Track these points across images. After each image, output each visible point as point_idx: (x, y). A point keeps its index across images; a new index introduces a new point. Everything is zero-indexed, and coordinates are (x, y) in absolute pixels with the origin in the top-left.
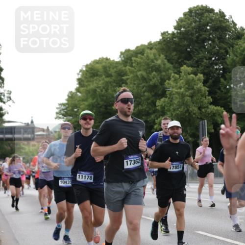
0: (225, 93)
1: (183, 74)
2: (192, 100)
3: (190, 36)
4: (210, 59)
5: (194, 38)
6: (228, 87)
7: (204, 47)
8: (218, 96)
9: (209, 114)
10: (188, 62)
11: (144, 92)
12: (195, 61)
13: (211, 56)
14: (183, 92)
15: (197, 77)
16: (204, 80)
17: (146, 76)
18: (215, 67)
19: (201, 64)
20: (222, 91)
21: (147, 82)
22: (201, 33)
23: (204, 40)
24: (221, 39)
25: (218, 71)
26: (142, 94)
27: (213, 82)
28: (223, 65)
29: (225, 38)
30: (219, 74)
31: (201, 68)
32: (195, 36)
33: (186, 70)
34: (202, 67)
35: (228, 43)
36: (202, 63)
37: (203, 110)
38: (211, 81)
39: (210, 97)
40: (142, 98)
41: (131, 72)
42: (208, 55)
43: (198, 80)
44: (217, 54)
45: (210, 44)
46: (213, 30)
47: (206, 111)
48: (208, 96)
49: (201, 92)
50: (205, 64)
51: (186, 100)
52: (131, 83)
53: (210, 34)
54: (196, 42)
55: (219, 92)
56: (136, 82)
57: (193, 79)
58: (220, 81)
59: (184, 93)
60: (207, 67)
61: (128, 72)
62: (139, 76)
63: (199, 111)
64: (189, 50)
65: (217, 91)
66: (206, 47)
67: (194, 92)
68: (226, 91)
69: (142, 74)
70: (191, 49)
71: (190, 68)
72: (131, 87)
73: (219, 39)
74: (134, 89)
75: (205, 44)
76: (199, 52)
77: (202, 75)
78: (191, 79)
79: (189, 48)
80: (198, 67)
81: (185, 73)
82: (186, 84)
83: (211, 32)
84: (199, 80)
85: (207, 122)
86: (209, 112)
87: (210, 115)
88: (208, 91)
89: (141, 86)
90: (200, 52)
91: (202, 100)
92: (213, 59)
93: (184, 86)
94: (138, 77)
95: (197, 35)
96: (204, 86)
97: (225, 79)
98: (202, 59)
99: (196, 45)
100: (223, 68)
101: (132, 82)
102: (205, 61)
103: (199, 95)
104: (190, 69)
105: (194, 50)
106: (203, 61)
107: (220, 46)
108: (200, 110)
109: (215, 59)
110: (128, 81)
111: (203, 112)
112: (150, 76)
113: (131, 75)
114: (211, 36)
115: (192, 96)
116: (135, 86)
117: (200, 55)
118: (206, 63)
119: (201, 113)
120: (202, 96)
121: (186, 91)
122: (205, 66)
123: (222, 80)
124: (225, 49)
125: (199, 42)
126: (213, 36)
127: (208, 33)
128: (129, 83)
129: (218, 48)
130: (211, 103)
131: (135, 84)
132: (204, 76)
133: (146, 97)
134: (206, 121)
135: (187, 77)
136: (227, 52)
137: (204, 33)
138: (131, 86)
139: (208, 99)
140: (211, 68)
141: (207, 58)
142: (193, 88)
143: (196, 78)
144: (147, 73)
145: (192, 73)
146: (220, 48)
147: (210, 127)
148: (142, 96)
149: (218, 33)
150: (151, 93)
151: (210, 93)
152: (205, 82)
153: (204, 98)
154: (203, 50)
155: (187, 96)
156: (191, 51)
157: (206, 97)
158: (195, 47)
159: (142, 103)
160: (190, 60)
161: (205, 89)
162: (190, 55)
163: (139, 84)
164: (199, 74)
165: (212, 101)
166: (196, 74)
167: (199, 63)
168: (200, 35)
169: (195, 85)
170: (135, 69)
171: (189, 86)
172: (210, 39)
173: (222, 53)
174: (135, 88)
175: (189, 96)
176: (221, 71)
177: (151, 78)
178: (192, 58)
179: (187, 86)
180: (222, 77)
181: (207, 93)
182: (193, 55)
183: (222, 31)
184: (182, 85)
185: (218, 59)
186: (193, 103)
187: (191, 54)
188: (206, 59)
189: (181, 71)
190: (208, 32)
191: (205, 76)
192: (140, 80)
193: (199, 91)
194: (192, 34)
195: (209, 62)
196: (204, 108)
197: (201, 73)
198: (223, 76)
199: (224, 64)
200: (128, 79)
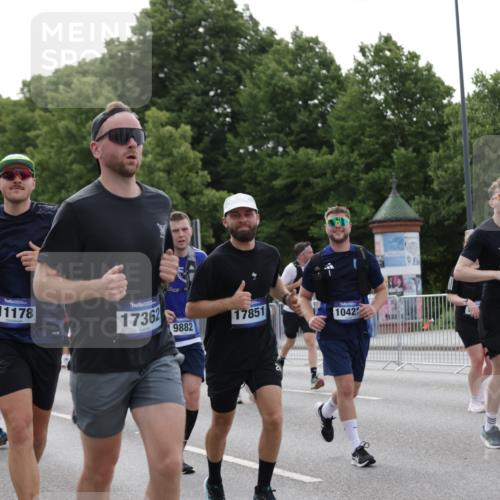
0: (237, 164)
1: (150, 125)
2: (169, 179)
3: (164, 48)
4: (206, 93)
5: (173, 51)
6: (242, 151)
7: (193, 69)
8: (223, 170)
9: (204, 207)
10: (159, 101)
11: (72, 163)
12: (173, 98)
13: (208, 88)
14: (150, 163)
15: (179, 130)
16: (193, 138)
17: (74, 131)
18: (216, 110)
19: (186, 104)
20: (230, 160)
21: (77, 143)
22: (187, 40)
23: (193, 56)
24: (228, 53)
25: (221, 119)
26: (67, 167)
27: (213, 141)
28: (231, 107)
29: (236, 52)
30: (224, 124)
31: (186, 113)
32: (174, 47)
33: (157, 117)
34: (188, 110)
35: (241, 61)
36: (189, 103)
37: (193, 199)
38: (207, 139)
39: (206, 172)
40: (68, 176)
41: (46, 122)
42: (202, 86)
43: (180, 138)
44: (219, 83)
45: (205, 64)
46: (211, 36)
47: (199, 201)
48: (203, 169)
49: (187, 162)
50: (194, 105)
51: (156, 179)
52: (44, 145)
53: (204, 44)
54: (177, 58)
55: (224, 160)
56: (53, 144)
57: (171, 136)
58: (225, 140)
59: (152, 164)
60: (200, 111)
61: (38, 122)
62: (61, 131)
63: (184, 201)
64: (162, 75)
65: (221, 159)
66: (197, 70)
67: (173, 163)
68: (237, 159)
69: (67, 127)
70: (166, 74)
71: (164, 112)
72: (44, 154)
73: (223, 52)
74: (50, 158)
75: (195, 63)
76: (181, 80)
77: (188, 128)
78: (168, 135)
79: (163, 72)
80: (181, 110)
81: (154, 123)
82: (158, 146)
83: (208, 38)
84: (183, 137)
85: (201, 224)
86: (206, 203)
87: (207, 209)
88: (202, 160)
89: (64, 150)
90: (185, 79)
91: (188, 179)
92: (212, 93)
93: (153, 149)
94: (59, 132)
95: (178, 44)
96: (194, 148)
97: (236, 135)
98: (189, 94)
99: (177, 65)
100: (233, 112)
101: (48, 142)
102: (194, 97)
103: (184, 168)
104: (164, 115)
105: (173, 77)
106: (190, 99)
107: (226, 66)
108: (187, 199)
109: (216, 94)
110: (39, 141)
111: (191, 202)
112: (84, 130)
113: (45, 129)
114: (207, 47)
115: (169, 171)
116: (53, 150)
117: (184, 87)
118: (195, 102)
119: (187, 205)
120: (190, 170)
121: (157, 160)
122: (194, 108)
123: (230, 136)
124: (236, 73)
125: (182, 58)
126: (210, 47)
127: (200, 41)
128: (40, 146)
129: (220, 72)
130: (209, 185)
131: (52, 147)
132: (192, 130)
133: (74, 174)
134: (198, 221)
135: (158, 131)
136: (240, 80)
137: (193, 41)
138: (45, 150)
139: (203, 176)
140: (207, 113)
141: (199, 92)
142: (170, 154)
143: (177, 133)
144: (77, 124)
145: (167, 124)
146: (226, 71)
147: (206, 234)
148: (67, 172)
149: (221, 41)
150: (85, 165)
151: (207, 164)
152: (195, 142)
153: (194, 175)
154: (190, 75)
155: (159, 170)
156: (167, 77)
157: (197, 173)
158: (174, 71)
159: (67, 185)
160: (164, 96)
161: (195, 156)
162: (165, 87)
163: (62, 147)
164: (183, 125)
165: (209, 180)
166: (176, 125)
167: (184, 102)
168: (185, 45)
169: (174, 146)
170: (53, 115)
171: (163, 149)
172: (204, 53)
173: (229, 82)
174: (52, 154)
175: (164, 171)
176: (228, 119)
177: (85, 134)
178: (169, 92)
179: (158, 150)
180: (230, 130)
181: (200, 163)
182: (171, 87)
183: (229, 37)
184: (149, 148)
185: (222, 95)
186: (172, 184)
187: (167, 83)
188: (198, 95)
189: (147, 118)
190: (200, 38)
191: (196, 130)
192: (62, 139)
193: (184, 159)
194: (168, 44)
195: (203, 101)
196: (194, 194)
197: (187, 123)
198: (232, 128)
199: (234, 103)
200: (37, 137)
